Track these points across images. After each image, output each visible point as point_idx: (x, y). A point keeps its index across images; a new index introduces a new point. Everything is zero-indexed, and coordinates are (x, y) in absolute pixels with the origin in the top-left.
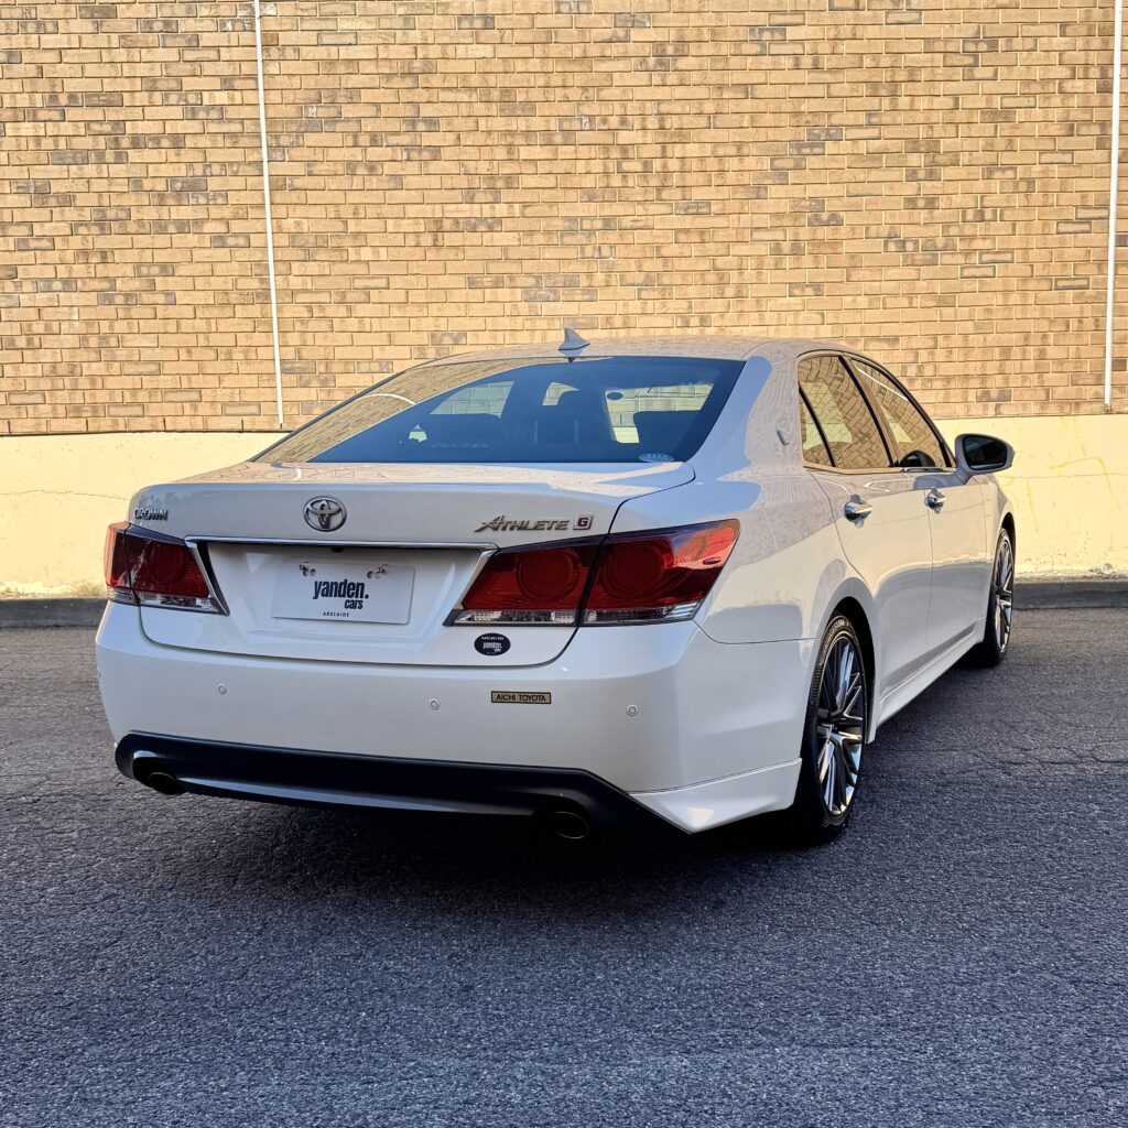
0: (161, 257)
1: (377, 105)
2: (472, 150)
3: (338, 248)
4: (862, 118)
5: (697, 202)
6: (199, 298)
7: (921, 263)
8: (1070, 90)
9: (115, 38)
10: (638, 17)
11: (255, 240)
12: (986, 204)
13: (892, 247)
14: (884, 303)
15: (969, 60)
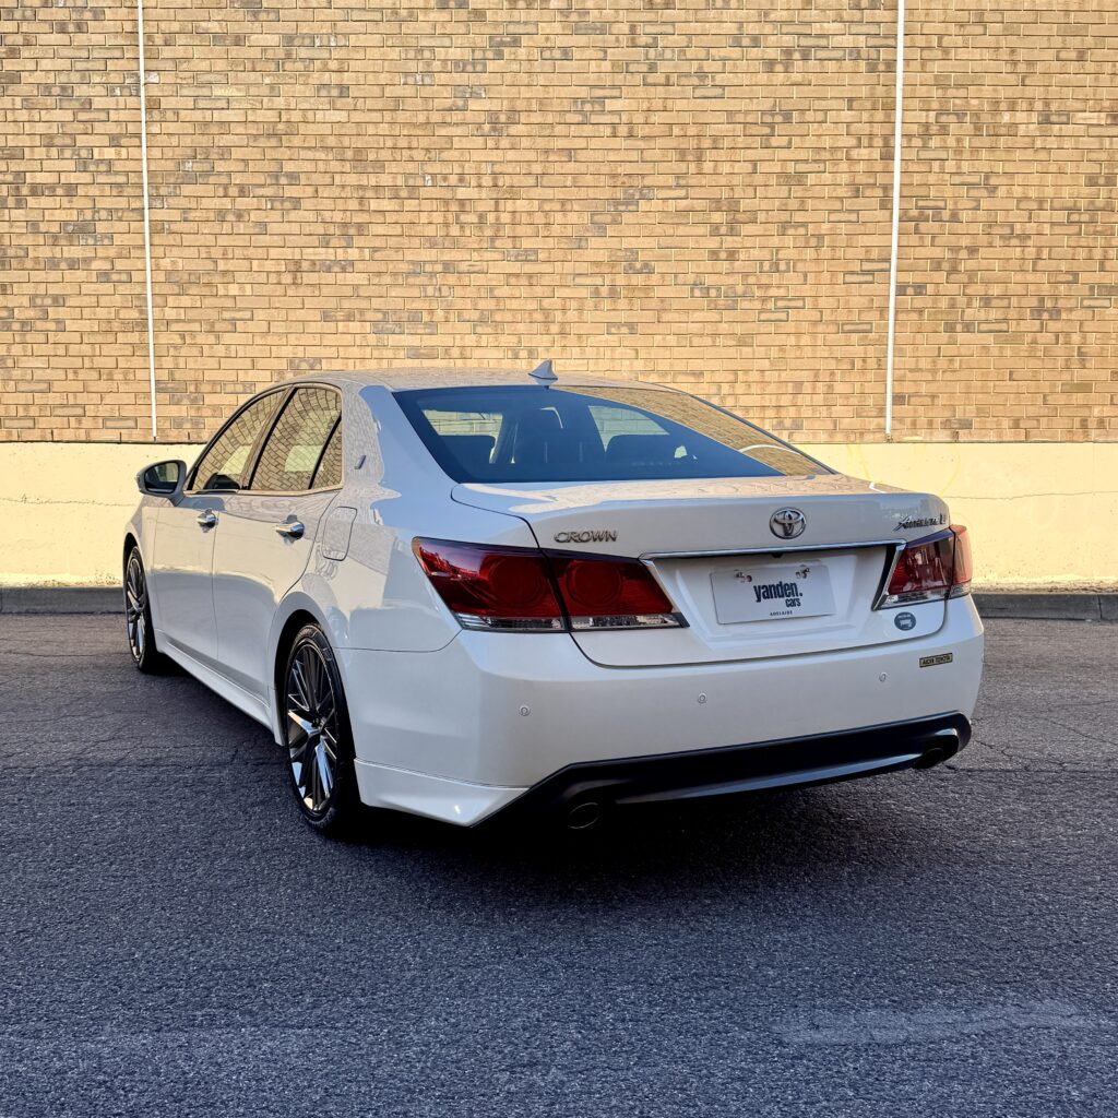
0: (54, 290)
1: (245, 161)
2: (328, 201)
3: (209, 284)
4: (671, 181)
5: (526, 250)
6: (85, 326)
7: (723, 307)
8: (856, 157)
9: (18, 101)
10: (475, 89)
11: (136, 277)
12: (780, 256)
13: (697, 293)
14: (691, 342)
15: (767, 130)
